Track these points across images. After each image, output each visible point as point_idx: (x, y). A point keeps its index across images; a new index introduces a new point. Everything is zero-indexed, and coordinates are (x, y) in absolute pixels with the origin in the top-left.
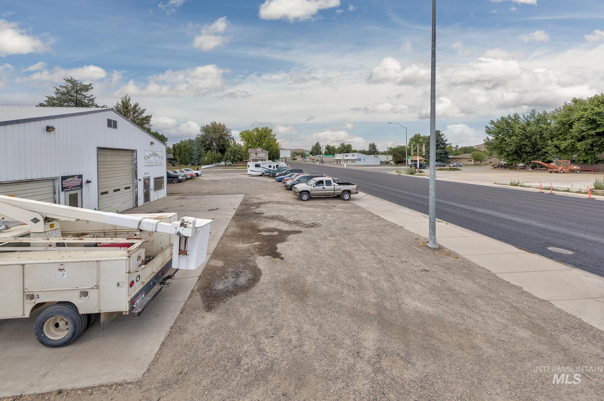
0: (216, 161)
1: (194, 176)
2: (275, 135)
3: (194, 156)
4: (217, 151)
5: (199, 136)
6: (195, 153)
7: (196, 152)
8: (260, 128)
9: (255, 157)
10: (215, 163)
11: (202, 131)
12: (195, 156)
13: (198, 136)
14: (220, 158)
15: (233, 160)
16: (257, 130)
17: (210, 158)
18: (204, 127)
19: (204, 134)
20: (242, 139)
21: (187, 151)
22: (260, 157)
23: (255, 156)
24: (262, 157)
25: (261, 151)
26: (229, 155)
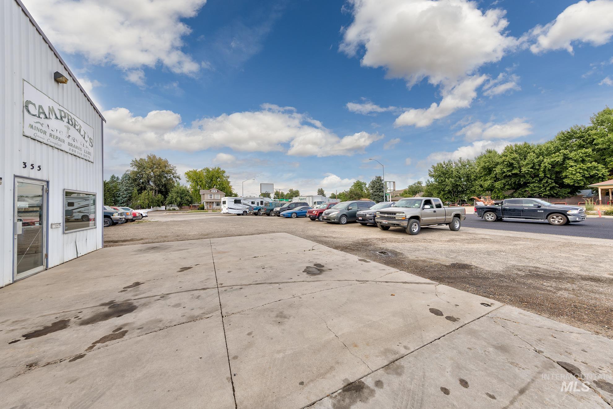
0: (155, 204)
1: (138, 217)
2: (229, 177)
3: (121, 198)
4: (156, 192)
5: (129, 172)
6: (121, 194)
7: (123, 192)
8: (211, 168)
9: (209, 200)
10: (153, 207)
11: (133, 165)
12: (123, 197)
13: (127, 172)
14: (161, 200)
15: (180, 203)
16: (208, 170)
17: (147, 200)
18: (136, 161)
19: (136, 170)
20: (188, 179)
21: (108, 191)
22: (215, 199)
23: (209, 198)
24: (218, 199)
25: (216, 192)
26: (174, 197)
